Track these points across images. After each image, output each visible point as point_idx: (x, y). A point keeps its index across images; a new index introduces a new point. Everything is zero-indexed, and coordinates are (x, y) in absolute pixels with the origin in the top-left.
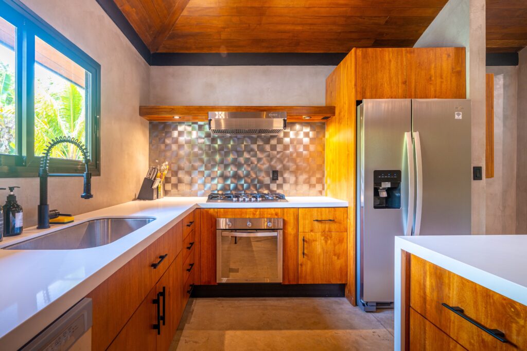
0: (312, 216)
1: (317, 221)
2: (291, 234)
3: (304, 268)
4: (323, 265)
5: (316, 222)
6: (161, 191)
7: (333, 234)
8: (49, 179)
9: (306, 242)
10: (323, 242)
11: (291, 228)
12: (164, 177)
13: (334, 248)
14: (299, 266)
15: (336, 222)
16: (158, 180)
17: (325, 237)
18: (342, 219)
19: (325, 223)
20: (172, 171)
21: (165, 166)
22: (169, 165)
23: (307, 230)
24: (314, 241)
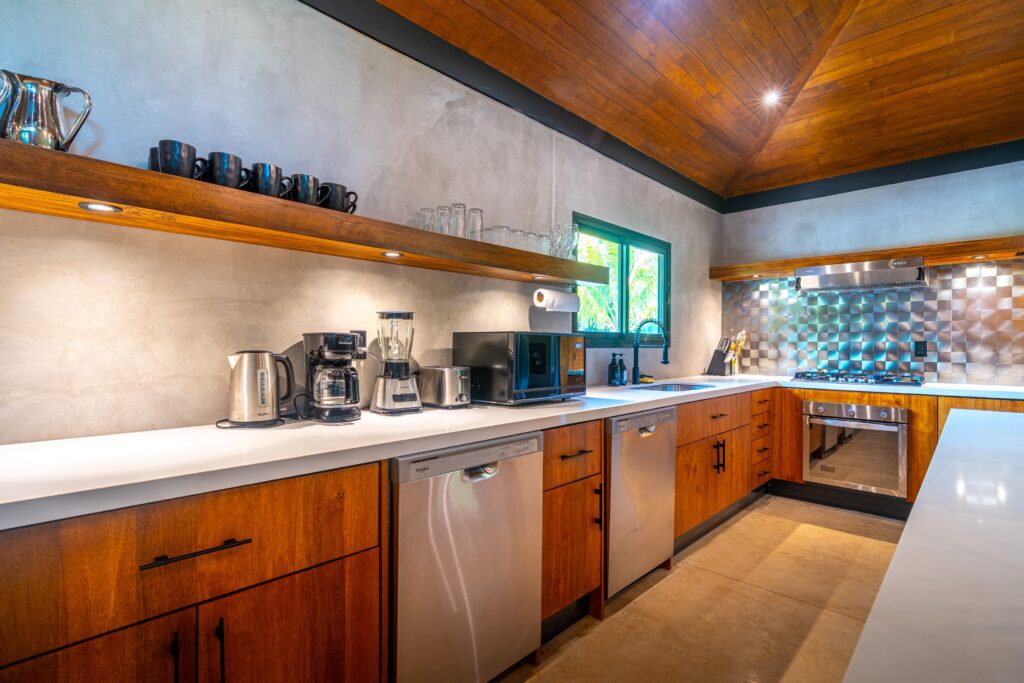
2: (923, 433)
6: (736, 366)
8: (640, 350)
11: (924, 424)
12: (739, 350)
16: (731, 353)
20: (752, 343)
21: (741, 336)
22: (748, 334)
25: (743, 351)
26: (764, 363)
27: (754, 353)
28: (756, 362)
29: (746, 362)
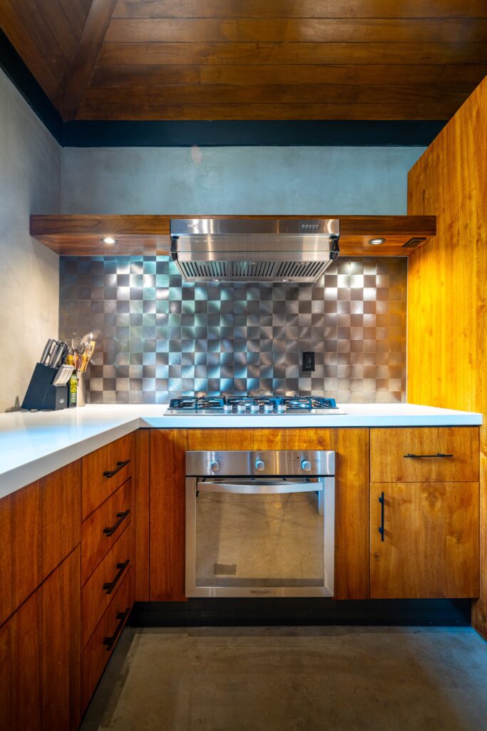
0: (399, 445)
1: (413, 457)
2: (352, 487)
3: (382, 563)
4: (426, 556)
5: (409, 460)
6: (78, 392)
7: (449, 486)
9: (388, 504)
10: (425, 504)
11: (354, 473)
13: (451, 517)
14: (372, 559)
15: (453, 460)
16: (69, 368)
17: (430, 494)
18: (468, 453)
19: (430, 462)
20: (105, 354)
21: (88, 342)
22: (98, 339)
23: (389, 477)
24: (405, 501)
25: (90, 366)
26: (124, 385)
27: (108, 370)
28: (111, 384)
29: (97, 385)
